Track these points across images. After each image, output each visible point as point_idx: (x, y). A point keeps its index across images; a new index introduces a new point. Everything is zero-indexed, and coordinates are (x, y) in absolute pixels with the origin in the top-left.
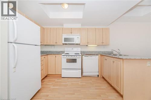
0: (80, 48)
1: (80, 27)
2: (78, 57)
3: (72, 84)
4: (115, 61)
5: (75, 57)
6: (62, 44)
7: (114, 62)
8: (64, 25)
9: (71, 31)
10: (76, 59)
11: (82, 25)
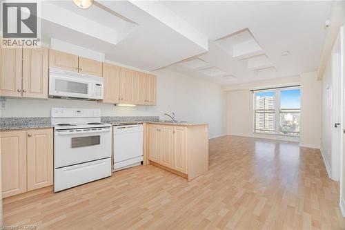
0: (99, 111)
1: (103, 61)
2: (103, 130)
3: (97, 194)
4: (176, 131)
5: (97, 130)
6: (47, 98)
7: (174, 132)
8: (53, 40)
9: (79, 64)
10: (99, 136)
11: (106, 58)
